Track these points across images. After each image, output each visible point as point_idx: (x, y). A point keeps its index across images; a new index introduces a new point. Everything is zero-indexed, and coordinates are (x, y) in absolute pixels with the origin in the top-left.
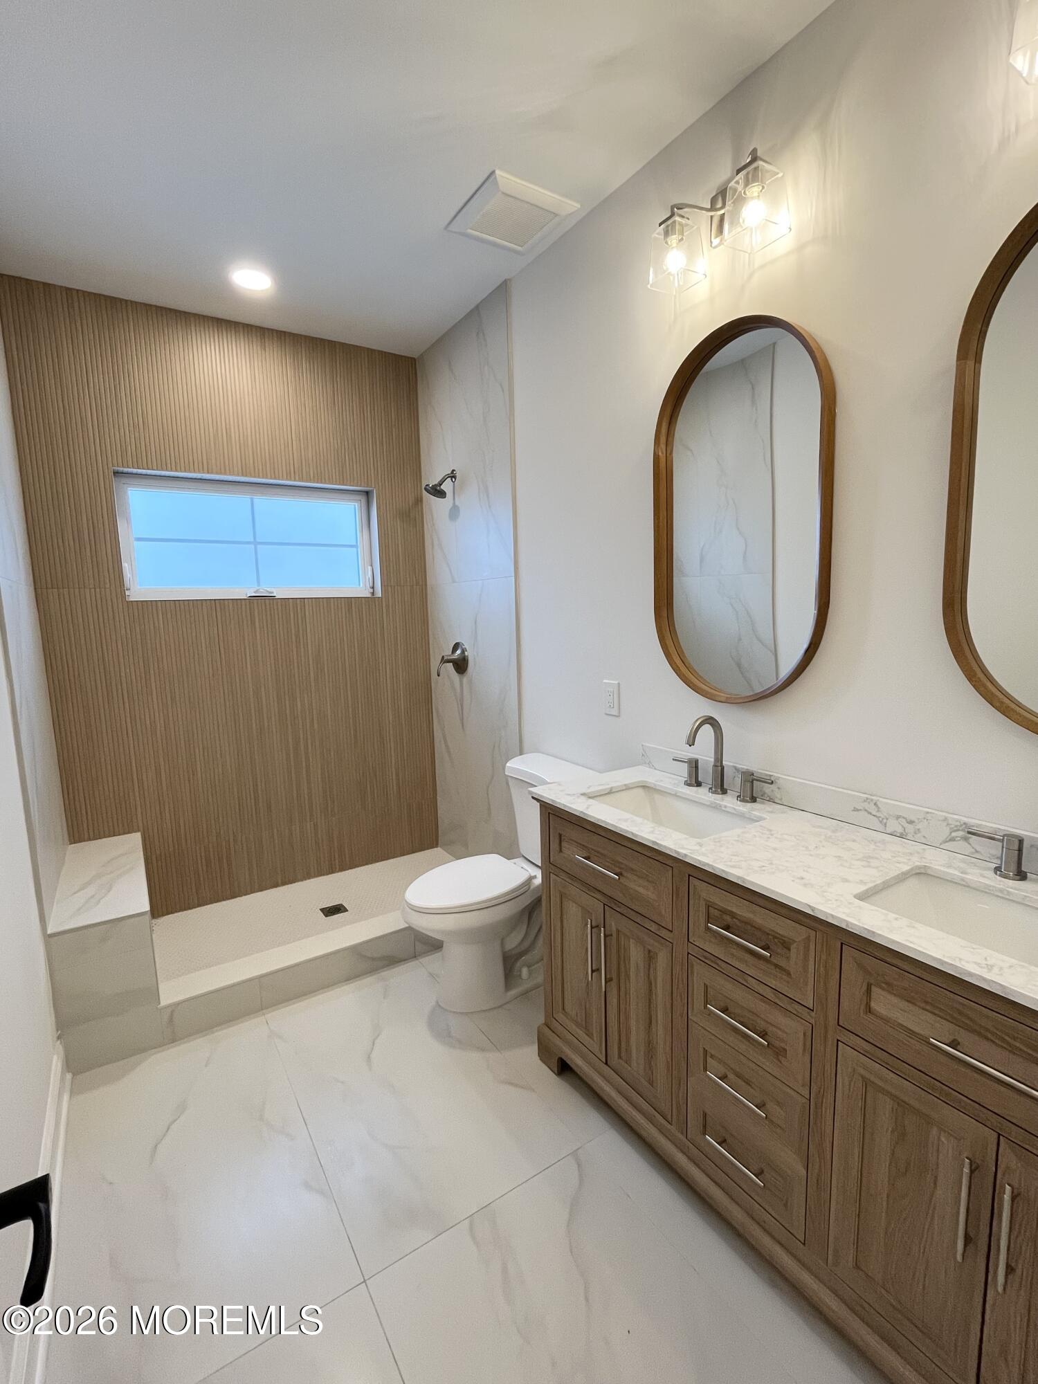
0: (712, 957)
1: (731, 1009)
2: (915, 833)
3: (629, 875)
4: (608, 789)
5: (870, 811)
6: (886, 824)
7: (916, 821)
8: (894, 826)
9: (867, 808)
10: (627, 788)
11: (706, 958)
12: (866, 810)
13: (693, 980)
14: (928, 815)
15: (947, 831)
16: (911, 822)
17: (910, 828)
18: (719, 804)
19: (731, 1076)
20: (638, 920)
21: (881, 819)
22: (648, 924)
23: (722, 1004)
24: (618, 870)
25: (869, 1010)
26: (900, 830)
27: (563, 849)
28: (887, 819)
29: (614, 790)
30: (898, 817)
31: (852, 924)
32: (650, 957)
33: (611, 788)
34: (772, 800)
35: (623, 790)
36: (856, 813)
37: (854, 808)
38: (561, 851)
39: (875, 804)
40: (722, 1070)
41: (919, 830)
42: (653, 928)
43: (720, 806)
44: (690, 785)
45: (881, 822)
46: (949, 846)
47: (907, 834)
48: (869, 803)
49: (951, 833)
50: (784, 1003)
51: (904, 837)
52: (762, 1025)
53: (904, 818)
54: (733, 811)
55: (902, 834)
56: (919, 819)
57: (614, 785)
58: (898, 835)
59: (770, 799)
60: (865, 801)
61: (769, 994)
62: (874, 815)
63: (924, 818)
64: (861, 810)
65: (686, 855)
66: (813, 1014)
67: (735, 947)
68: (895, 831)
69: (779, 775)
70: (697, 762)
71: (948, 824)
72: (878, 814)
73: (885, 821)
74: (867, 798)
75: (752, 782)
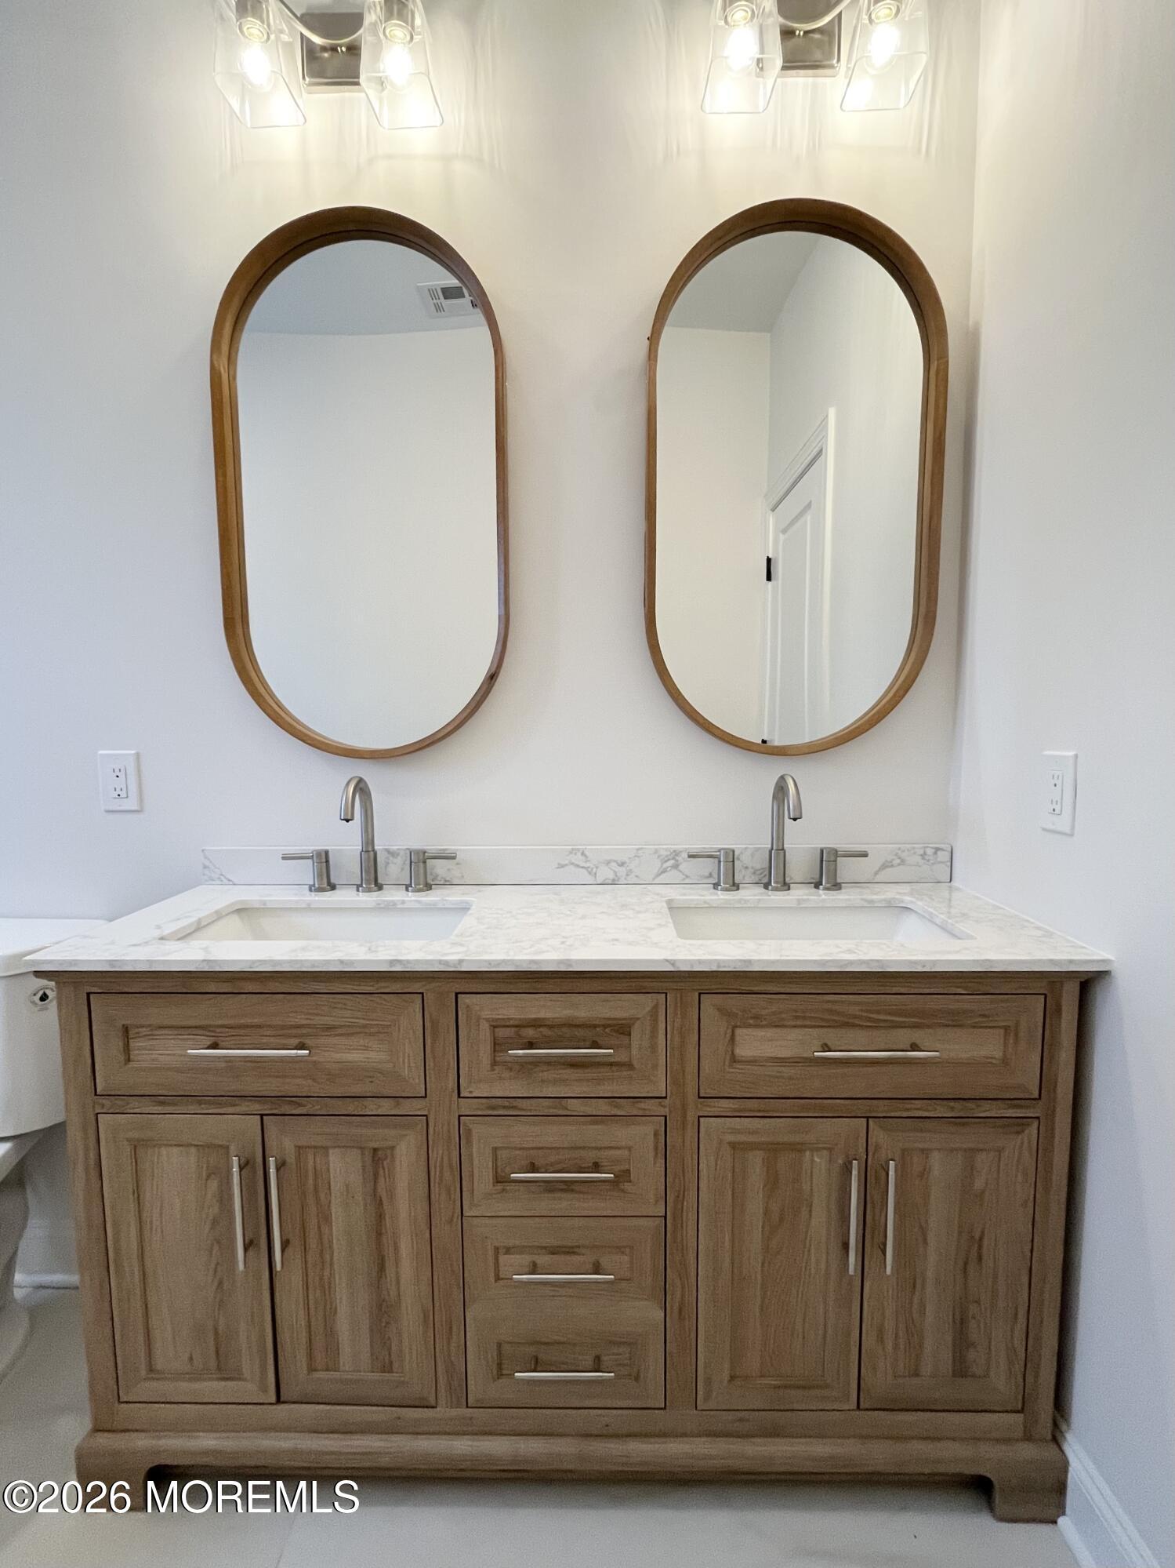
0: (506, 1103)
1: (539, 1162)
2: (627, 875)
3: (322, 1041)
4: (192, 924)
5: (577, 863)
6: (595, 874)
7: (627, 861)
8: (605, 873)
9: (573, 861)
10: (219, 916)
11: (493, 1108)
12: (572, 864)
13: (471, 1156)
14: (640, 852)
15: (658, 863)
16: (622, 864)
17: (622, 871)
18: (393, 901)
19: (543, 1260)
20: (351, 1109)
21: (589, 870)
22: (371, 1107)
23: (525, 1163)
24: (295, 1041)
25: (734, 1059)
26: (611, 876)
27: (134, 1054)
28: (597, 868)
29: (203, 924)
30: (608, 863)
31: (724, 961)
32: (377, 1160)
33: (199, 921)
34: (448, 883)
35: (213, 922)
36: (562, 869)
37: (559, 864)
38: (129, 1060)
39: (583, 854)
40: (525, 1259)
41: (631, 870)
42: (386, 1107)
43: (395, 904)
44: (321, 890)
45: (590, 873)
46: (663, 878)
47: (619, 879)
48: (575, 854)
49: (662, 864)
50: (627, 1108)
51: (617, 883)
52: (590, 1156)
53: (615, 861)
54: (417, 906)
55: (614, 880)
56: (630, 858)
57: (202, 914)
58: (610, 882)
59: (446, 881)
60: (571, 853)
61: (603, 1108)
62: (583, 867)
63: (636, 856)
64: (566, 865)
65: (461, 961)
66: (666, 1102)
67: (545, 1068)
68: (607, 879)
69: (456, 848)
70: (327, 853)
71: (659, 857)
72: (588, 865)
73: (594, 870)
74: (573, 849)
75: (425, 862)
